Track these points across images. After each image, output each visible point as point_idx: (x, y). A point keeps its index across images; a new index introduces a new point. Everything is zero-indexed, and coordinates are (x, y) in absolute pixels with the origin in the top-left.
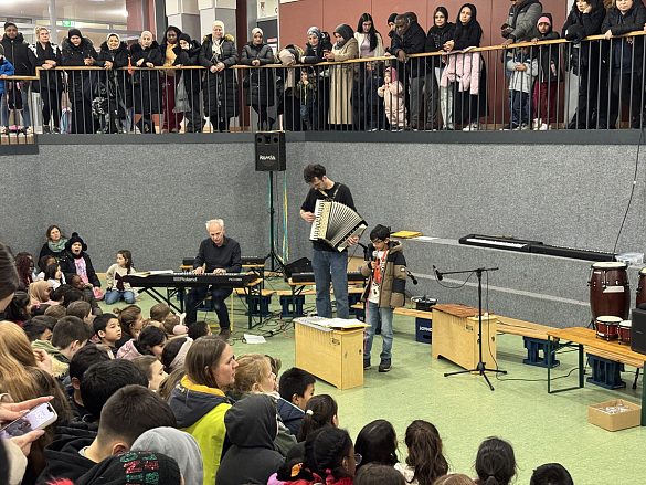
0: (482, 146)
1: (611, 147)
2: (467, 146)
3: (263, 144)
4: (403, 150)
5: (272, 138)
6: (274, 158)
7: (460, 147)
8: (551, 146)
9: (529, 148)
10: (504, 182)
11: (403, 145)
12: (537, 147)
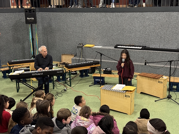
0: (121, 13)
1: (175, 12)
2: (114, 13)
3: (28, 13)
4: (86, 15)
5: (32, 11)
6: (33, 19)
7: (111, 14)
8: (150, 13)
9: (141, 13)
10: (130, 26)
11: (86, 13)
12: (144, 13)
